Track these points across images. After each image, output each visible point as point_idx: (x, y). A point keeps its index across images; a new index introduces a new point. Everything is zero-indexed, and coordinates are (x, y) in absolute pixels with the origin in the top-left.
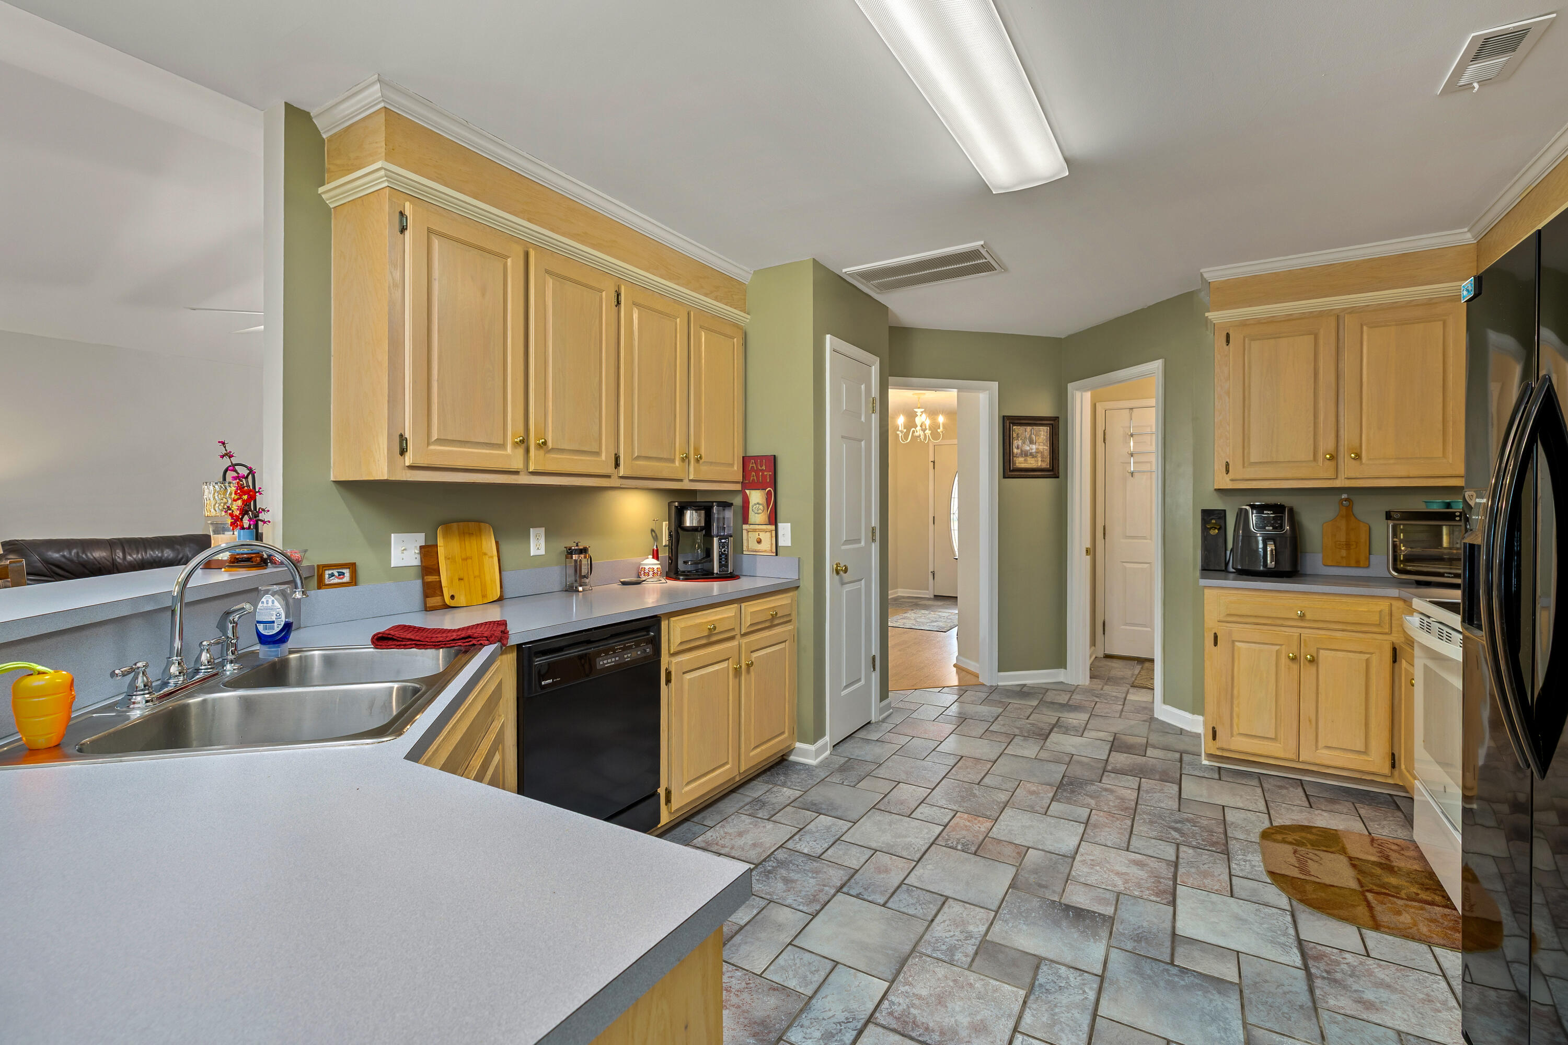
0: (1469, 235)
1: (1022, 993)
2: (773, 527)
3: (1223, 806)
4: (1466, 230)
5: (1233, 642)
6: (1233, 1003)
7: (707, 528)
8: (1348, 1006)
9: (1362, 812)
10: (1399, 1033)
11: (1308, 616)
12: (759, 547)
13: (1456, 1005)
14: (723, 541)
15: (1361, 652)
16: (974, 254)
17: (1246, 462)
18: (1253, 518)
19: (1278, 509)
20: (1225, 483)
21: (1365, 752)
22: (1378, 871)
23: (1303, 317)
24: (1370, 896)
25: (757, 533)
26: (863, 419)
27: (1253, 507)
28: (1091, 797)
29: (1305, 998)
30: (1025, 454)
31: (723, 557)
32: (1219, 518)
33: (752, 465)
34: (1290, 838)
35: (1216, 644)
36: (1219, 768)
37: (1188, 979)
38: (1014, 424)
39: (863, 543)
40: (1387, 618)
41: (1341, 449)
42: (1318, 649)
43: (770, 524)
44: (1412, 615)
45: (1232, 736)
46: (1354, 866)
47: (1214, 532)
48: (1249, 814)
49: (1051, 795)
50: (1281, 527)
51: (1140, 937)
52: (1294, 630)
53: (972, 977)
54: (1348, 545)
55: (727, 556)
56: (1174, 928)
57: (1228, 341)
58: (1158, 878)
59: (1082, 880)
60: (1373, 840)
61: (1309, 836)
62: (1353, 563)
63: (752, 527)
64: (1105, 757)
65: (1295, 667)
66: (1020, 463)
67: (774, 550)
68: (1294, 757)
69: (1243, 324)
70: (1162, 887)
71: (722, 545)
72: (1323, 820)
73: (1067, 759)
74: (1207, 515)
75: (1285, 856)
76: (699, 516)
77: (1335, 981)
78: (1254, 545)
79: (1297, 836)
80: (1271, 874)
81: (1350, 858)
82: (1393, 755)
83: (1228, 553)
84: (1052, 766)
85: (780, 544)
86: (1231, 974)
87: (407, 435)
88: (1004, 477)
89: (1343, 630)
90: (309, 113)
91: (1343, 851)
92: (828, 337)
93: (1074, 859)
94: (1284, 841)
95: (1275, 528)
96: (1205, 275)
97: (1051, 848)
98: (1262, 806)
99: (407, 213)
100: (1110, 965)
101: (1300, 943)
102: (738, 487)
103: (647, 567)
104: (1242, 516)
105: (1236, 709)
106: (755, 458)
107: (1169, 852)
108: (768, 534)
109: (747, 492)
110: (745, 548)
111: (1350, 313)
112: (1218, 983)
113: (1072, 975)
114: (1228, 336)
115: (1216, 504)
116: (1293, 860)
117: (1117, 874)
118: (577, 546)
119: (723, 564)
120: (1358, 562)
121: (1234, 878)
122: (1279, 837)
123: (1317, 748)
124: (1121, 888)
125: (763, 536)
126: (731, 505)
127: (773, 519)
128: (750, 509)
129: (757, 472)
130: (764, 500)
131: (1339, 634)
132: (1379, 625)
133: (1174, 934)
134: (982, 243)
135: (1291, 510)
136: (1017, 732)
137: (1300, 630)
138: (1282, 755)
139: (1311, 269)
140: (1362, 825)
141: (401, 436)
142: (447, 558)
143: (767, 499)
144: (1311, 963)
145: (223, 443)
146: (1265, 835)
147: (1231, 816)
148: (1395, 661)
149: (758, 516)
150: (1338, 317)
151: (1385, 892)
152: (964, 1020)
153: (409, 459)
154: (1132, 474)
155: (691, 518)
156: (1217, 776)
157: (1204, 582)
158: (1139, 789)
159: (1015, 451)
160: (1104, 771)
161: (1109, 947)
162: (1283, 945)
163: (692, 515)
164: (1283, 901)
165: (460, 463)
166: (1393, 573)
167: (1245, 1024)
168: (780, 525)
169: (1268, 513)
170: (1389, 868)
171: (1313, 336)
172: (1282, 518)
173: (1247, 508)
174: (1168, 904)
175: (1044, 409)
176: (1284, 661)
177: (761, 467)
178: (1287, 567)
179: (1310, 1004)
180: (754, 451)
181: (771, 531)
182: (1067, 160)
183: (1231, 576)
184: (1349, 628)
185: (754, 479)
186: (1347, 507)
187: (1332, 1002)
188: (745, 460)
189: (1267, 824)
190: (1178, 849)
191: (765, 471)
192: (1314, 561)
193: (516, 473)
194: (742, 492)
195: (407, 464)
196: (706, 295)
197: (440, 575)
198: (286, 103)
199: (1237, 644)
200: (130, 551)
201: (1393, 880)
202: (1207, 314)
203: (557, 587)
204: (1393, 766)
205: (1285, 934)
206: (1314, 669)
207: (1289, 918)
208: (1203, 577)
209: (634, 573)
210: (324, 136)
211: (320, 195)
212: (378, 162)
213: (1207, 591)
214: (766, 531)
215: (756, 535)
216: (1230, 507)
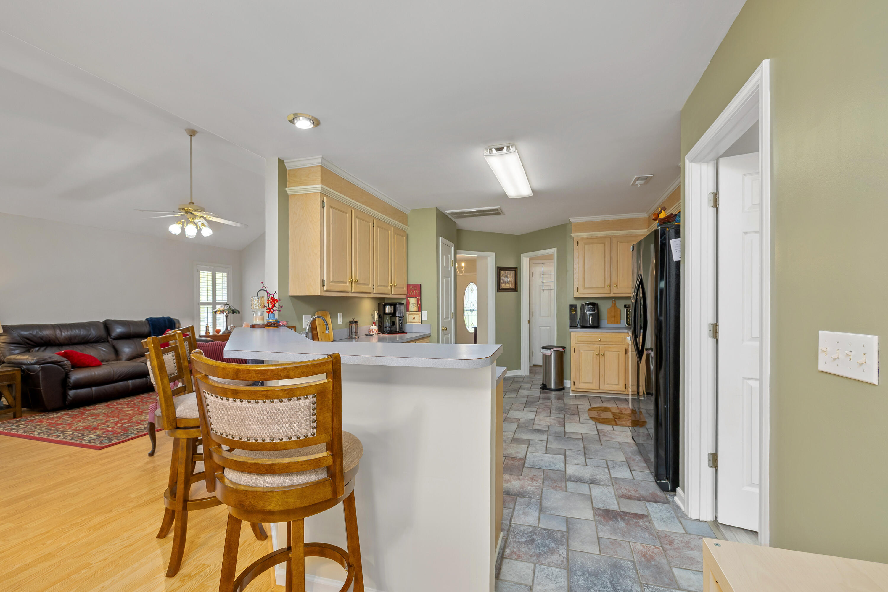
0: (646, 215)
1: (527, 446)
2: (420, 312)
3: (577, 405)
4: (645, 213)
5: (580, 350)
6: (581, 441)
7: (394, 315)
8: (608, 439)
9: (617, 403)
10: (619, 442)
11: (602, 340)
12: (414, 321)
13: (630, 431)
14: (401, 318)
15: (617, 351)
16: (496, 210)
17: (584, 288)
18: (586, 307)
19: (593, 304)
20: (577, 295)
21: (618, 384)
22: (619, 414)
23: (600, 238)
24: (616, 419)
26: (449, 269)
27: (586, 303)
28: (537, 406)
29: (598, 439)
30: (505, 282)
31: (401, 325)
32: (575, 308)
33: (411, 287)
34: (596, 410)
35: (574, 352)
36: (576, 395)
37: (569, 439)
38: (501, 270)
39: (449, 319)
40: (624, 340)
41: (612, 283)
42: (605, 351)
43: (419, 311)
44: (628, 337)
45: (580, 383)
46: (613, 414)
47: (574, 313)
48: (585, 406)
49: (524, 406)
50: (594, 311)
51: (556, 433)
52: (598, 345)
53: (512, 445)
54: (614, 317)
55: (402, 324)
56: (565, 431)
57: (578, 244)
58: (559, 422)
59: (538, 424)
60: (618, 408)
61: (601, 409)
62: (616, 323)
63: (410, 312)
64: (539, 395)
65: (598, 357)
66: (503, 286)
67: (420, 322)
68: (598, 388)
69: (582, 239)
70: (561, 423)
71: (400, 320)
72: (605, 405)
73: (527, 397)
74: (571, 306)
75: (595, 414)
76: (391, 308)
77: (606, 435)
78: (586, 317)
79: (598, 409)
80: (591, 418)
81: (612, 413)
82: (626, 384)
83: (578, 320)
84: (523, 399)
85: (422, 319)
86: (580, 437)
87: (325, 279)
88: (498, 292)
89: (612, 344)
90: (283, 161)
91: (610, 411)
92: (440, 237)
93: (534, 420)
94: (595, 411)
95: (593, 311)
96: (571, 220)
97: (527, 418)
98: (588, 403)
99: (325, 201)
100: (549, 439)
101: (597, 430)
102: (404, 297)
103: (373, 329)
104: (582, 307)
105: (581, 374)
106: (413, 285)
107: (562, 416)
108: (418, 316)
109: (409, 298)
110: (407, 321)
111: (614, 237)
112: (577, 439)
113: (539, 442)
114: (578, 242)
115: (574, 303)
116: (597, 414)
117: (548, 422)
118: (353, 320)
119: (401, 328)
120: (617, 322)
121: (581, 420)
122: (593, 410)
123: (604, 385)
124: (549, 424)
125: (415, 316)
126: (404, 304)
127: (420, 309)
128: (410, 305)
129: (413, 290)
130: (416, 302)
131: (611, 346)
132: (622, 342)
133: (565, 432)
134: (499, 207)
135: (597, 304)
136: (507, 391)
137: (600, 345)
138: (595, 388)
140: (616, 405)
141: (323, 280)
142: (319, 325)
143: (417, 301)
144: (599, 433)
145: (262, 282)
146: (589, 410)
147: (579, 407)
148: (626, 354)
149: (413, 307)
150: (611, 238)
151: (619, 418)
152: (513, 452)
153: (325, 288)
154: (543, 290)
155: (388, 309)
156: (575, 397)
157: (571, 330)
158: (551, 402)
159: (502, 281)
160: (539, 399)
161: (548, 436)
162: (593, 431)
163: (388, 308)
164: (594, 423)
165: (337, 289)
166: (626, 325)
167: (583, 445)
168: (423, 312)
169: (590, 306)
170: (622, 413)
171: (603, 245)
172: (594, 307)
173: (584, 304)
174: (563, 426)
175: (512, 265)
176: (595, 356)
177: (415, 288)
178: (596, 325)
179: (599, 440)
180: (411, 282)
181: (420, 314)
182: (532, 190)
183: (579, 328)
184: (613, 343)
185: (411, 294)
186: (614, 303)
187: (604, 439)
188: (408, 286)
189: (590, 407)
190: (564, 415)
191: (417, 290)
192: (604, 322)
193: (348, 292)
194: (407, 298)
195: (325, 290)
196: (396, 220)
197: (317, 331)
198: (279, 159)
199: (581, 351)
200: (64, 331)
201: (622, 416)
202: (571, 234)
203: (346, 337)
204: (626, 388)
205: (594, 429)
206: (604, 358)
207: (595, 426)
208: (570, 329)
209: (368, 332)
210: (287, 169)
211: (286, 190)
212: (318, 184)
213: (572, 333)
214: (417, 314)
215: (412, 316)
216: (579, 304)
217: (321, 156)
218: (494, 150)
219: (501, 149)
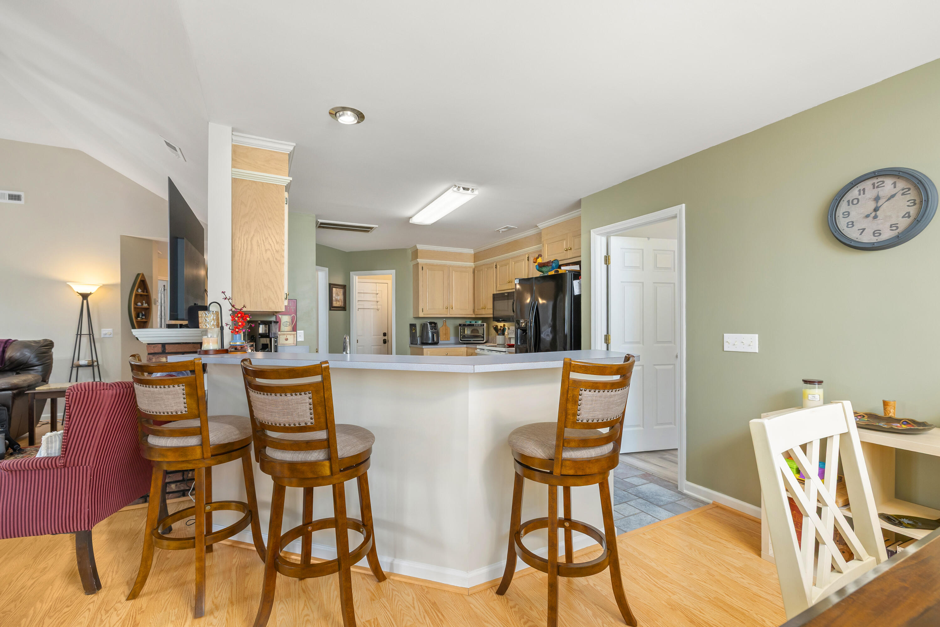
0: (473, 252)
7: (268, 335)
12: (287, 342)
14: (275, 339)
16: (371, 228)
17: (428, 309)
18: (429, 326)
20: (421, 315)
23: (440, 265)
25: (286, 336)
27: (428, 323)
30: (337, 300)
31: (276, 347)
32: (415, 326)
38: (333, 287)
41: (449, 305)
43: (293, 331)
44: (477, 350)
47: (413, 331)
54: (446, 334)
57: (423, 269)
63: (282, 333)
66: (335, 304)
67: (295, 343)
69: (426, 265)
71: (275, 341)
74: (411, 325)
76: (265, 327)
78: (427, 335)
83: (418, 338)
85: (298, 340)
88: (330, 310)
95: (435, 330)
96: (417, 247)
104: (425, 326)
108: (292, 336)
109: (281, 316)
111: (450, 266)
114: (422, 267)
115: (415, 322)
120: (448, 339)
125: (289, 337)
126: (278, 322)
127: (295, 329)
128: (282, 324)
129: (287, 307)
130: (291, 320)
135: (436, 324)
139: (442, 252)
149: (286, 327)
150: (448, 267)
155: (261, 329)
159: (333, 299)
163: (262, 327)
168: (298, 331)
169: (432, 325)
171: (443, 272)
172: (435, 326)
173: (426, 323)
175: (342, 281)
177: (289, 304)
178: (435, 342)
181: (294, 334)
182: (435, 221)
185: (285, 310)
186: (447, 322)
191: (292, 306)
192: (442, 339)
202: (418, 259)
210: (233, 143)
212: (286, 176)
213: (424, 350)
214: (291, 335)
215: (285, 337)
216: (418, 323)
217: (295, 144)
218: (461, 189)
219: (468, 189)
